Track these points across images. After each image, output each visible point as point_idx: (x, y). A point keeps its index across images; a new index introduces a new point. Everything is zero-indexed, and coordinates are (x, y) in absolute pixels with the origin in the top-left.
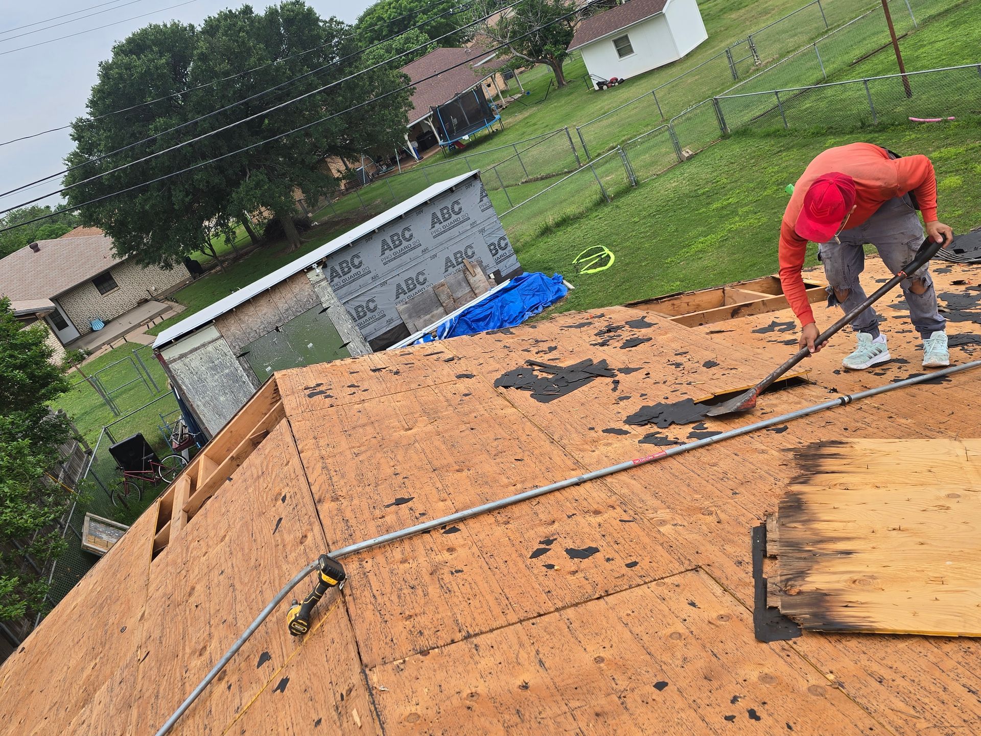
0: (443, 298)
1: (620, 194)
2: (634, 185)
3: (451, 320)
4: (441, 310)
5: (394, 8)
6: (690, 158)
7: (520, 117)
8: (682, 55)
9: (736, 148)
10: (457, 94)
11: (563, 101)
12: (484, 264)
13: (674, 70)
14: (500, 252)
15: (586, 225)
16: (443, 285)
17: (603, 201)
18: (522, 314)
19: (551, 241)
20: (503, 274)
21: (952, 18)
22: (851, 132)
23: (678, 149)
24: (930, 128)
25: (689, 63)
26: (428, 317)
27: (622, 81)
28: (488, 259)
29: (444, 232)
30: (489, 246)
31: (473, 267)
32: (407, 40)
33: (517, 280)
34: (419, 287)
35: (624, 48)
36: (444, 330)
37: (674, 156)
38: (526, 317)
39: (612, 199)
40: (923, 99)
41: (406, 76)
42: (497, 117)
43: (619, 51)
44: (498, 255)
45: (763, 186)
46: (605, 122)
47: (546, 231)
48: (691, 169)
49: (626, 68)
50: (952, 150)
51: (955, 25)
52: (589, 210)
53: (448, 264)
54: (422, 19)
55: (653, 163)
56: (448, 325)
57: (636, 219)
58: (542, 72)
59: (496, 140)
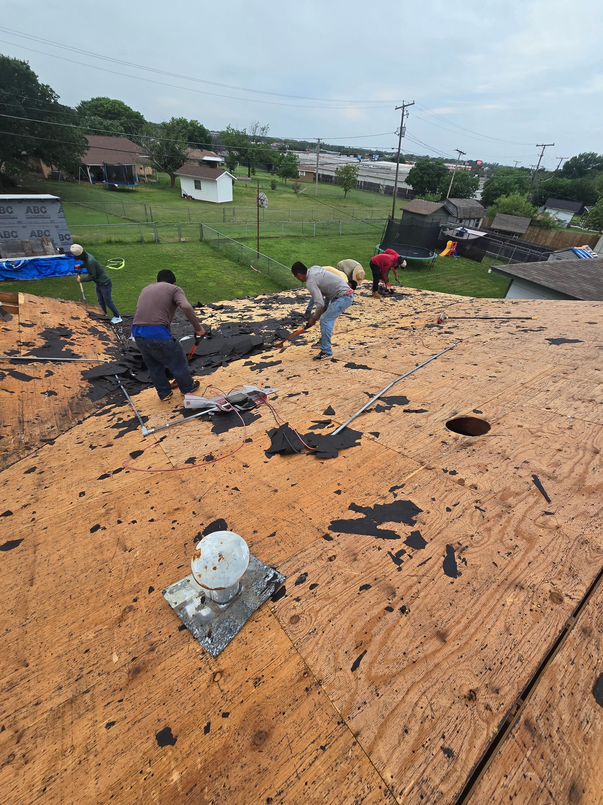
0: (26, 248)
1: (149, 242)
2: (156, 241)
3: (25, 261)
4: (23, 253)
5: (111, 105)
6: (183, 242)
7: (148, 190)
8: (219, 202)
9: (200, 247)
10: (119, 163)
11: (169, 194)
12: (55, 242)
13: (213, 206)
14: (65, 241)
15: (128, 247)
16: (27, 242)
17: (141, 242)
18: (67, 272)
19: (109, 248)
20: (65, 251)
21: (293, 239)
22: (234, 261)
23: (180, 236)
24: (253, 272)
25: (220, 206)
26: (14, 254)
27: (194, 199)
28: (57, 240)
29: (33, 218)
30: (59, 235)
31: (48, 241)
32: (112, 125)
33: (69, 256)
34: (11, 238)
35: (198, 186)
36: (19, 263)
37: (178, 238)
38: (68, 274)
39: (145, 243)
40: (261, 262)
41: (86, 139)
42: (136, 184)
43: (195, 186)
44: (64, 241)
45: (193, 265)
46: (172, 211)
47: (110, 242)
48: (179, 246)
49: (196, 194)
50: (250, 283)
51: (292, 242)
52: (133, 243)
53: (33, 234)
54: (124, 119)
55: (172, 237)
56: (22, 262)
57: (145, 255)
58: (166, 177)
59: (131, 195)
